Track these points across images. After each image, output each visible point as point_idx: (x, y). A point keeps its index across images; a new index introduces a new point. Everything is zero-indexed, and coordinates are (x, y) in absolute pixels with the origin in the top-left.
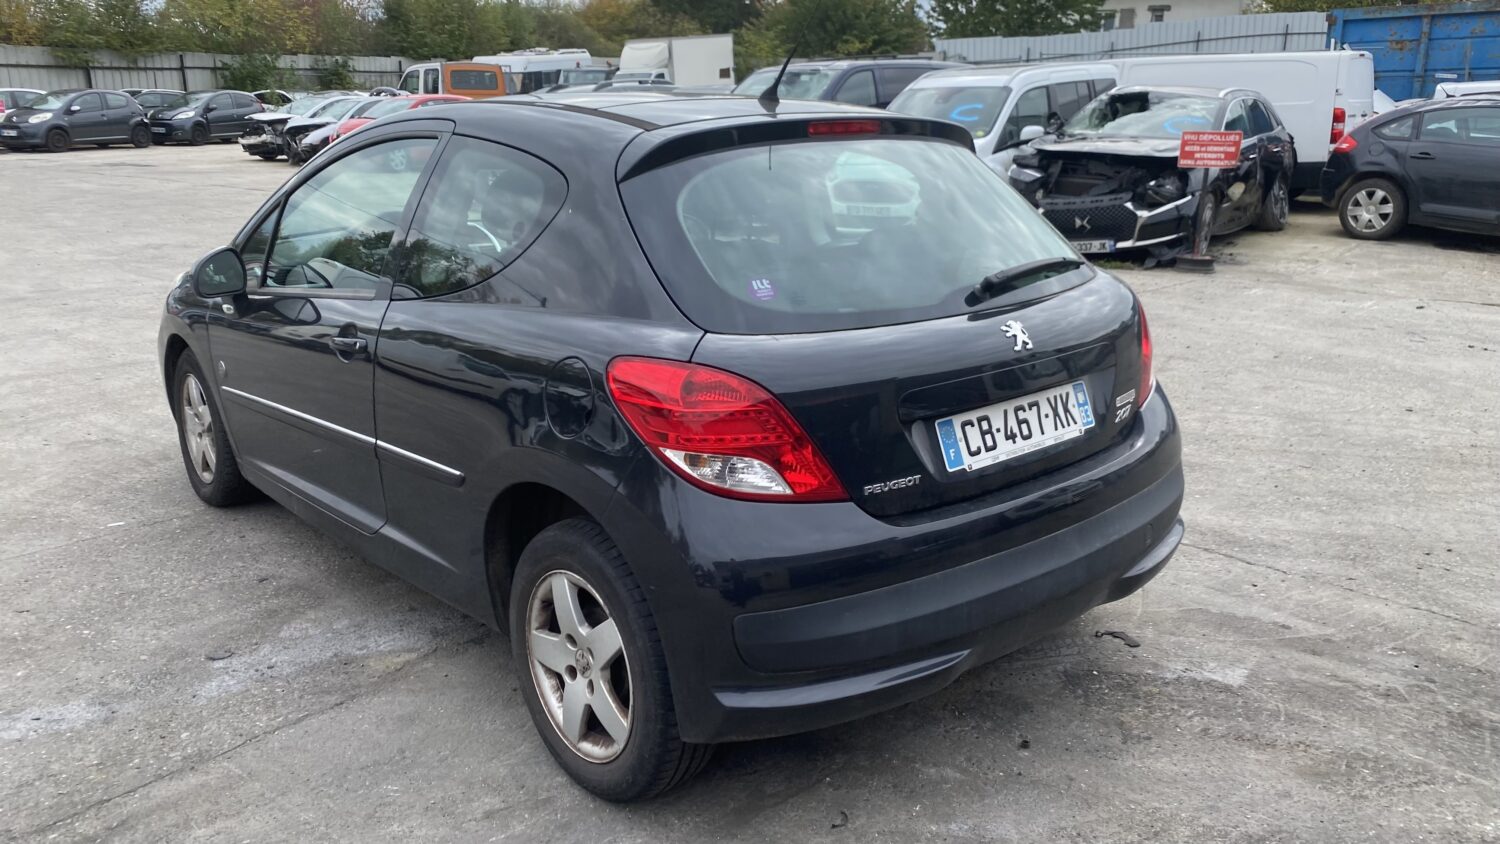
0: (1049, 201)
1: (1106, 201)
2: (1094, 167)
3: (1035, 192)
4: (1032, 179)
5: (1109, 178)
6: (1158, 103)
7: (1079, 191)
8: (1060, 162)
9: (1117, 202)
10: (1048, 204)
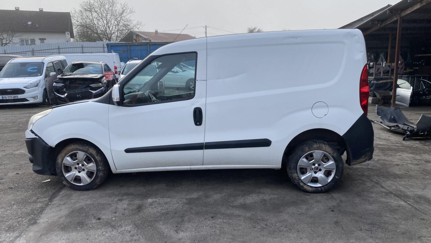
0: (68, 91)
1: (84, 90)
2: (78, 82)
3: (63, 89)
4: (61, 86)
5: (82, 84)
6: (86, 66)
7: (76, 88)
8: (69, 81)
9: (87, 90)
10: (68, 92)
